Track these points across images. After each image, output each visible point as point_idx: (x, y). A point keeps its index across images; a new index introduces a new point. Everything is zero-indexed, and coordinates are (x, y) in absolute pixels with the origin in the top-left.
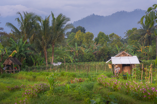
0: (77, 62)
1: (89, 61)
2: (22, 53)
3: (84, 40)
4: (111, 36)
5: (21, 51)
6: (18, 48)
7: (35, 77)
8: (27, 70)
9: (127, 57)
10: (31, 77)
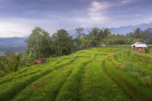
0: (109, 44)
1: (114, 44)
2: (93, 42)
3: (112, 37)
4: (122, 35)
5: (92, 41)
6: (92, 40)
7: (100, 50)
8: (95, 47)
9: (141, 44)
10: (98, 50)
